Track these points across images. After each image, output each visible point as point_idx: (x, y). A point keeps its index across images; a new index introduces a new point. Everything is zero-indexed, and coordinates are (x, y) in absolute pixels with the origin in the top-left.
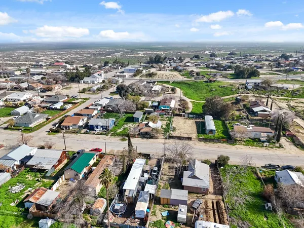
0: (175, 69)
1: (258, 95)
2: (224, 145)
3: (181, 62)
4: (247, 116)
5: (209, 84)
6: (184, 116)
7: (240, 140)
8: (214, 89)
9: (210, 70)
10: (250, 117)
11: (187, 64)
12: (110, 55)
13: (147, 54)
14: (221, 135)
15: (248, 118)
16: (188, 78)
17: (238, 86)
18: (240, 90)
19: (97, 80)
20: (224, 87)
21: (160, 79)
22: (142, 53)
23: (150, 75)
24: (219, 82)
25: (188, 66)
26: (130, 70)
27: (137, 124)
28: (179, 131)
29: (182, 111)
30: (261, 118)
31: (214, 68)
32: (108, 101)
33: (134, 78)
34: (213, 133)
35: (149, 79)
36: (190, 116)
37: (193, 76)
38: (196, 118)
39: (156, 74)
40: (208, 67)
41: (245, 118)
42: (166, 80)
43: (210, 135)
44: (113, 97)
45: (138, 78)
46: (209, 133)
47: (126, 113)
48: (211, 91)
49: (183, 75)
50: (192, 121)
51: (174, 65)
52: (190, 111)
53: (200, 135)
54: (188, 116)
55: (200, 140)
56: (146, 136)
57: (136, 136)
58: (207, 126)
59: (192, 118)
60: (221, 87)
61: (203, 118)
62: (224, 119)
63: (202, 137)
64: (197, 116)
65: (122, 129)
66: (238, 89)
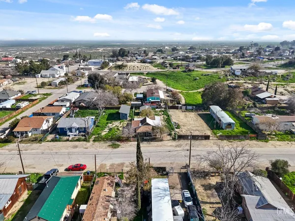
0: (143, 62)
1: (250, 82)
2: (254, 142)
3: (146, 56)
4: (254, 104)
5: (188, 73)
6: (181, 108)
7: (269, 135)
8: (198, 78)
9: (180, 62)
10: (258, 105)
11: (153, 57)
12: (67, 51)
13: (107, 50)
14: (241, 129)
15: (256, 107)
16: (161, 69)
17: (223, 73)
18: (229, 77)
19: (58, 73)
20: (208, 75)
21: (132, 71)
22: (102, 49)
23: (120, 67)
24: (197, 71)
25: (155, 59)
26: (94, 63)
27: (126, 122)
28: (186, 128)
29: (174, 103)
30: (270, 105)
31: (183, 60)
32: (78, 95)
33: (101, 71)
34: (231, 128)
35: (120, 71)
37: (167, 67)
38: (196, 110)
39: (126, 66)
40: (175, 59)
41: (252, 107)
42: (138, 71)
43: (228, 130)
44: (83, 90)
45: (106, 70)
46: (226, 128)
47: (107, 108)
48: (196, 79)
49: (155, 66)
50: (193, 113)
51: (140, 58)
52: (183, 102)
53: (215, 131)
54: (186, 108)
55: (221, 138)
56: (145, 138)
57: (132, 139)
58: (221, 119)
59: (192, 110)
60: (205, 75)
61: (205, 110)
62: (231, 109)
63: (220, 133)
64: (197, 107)
65: (107, 130)
66: (226, 76)
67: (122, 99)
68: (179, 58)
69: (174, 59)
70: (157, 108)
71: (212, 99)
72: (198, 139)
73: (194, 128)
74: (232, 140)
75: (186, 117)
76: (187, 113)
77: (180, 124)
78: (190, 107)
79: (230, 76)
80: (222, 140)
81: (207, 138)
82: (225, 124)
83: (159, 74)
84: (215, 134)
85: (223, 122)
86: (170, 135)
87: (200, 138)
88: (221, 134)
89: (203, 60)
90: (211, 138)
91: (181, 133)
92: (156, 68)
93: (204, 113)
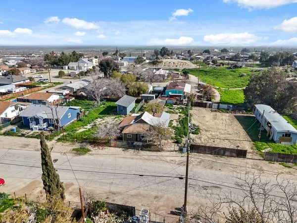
3: (190, 56)
5: (234, 70)
6: (210, 106)
9: (226, 62)
11: (197, 56)
16: (202, 66)
17: (281, 69)
18: (290, 73)
19: (86, 65)
21: (166, 67)
23: (154, 63)
24: (246, 68)
25: (199, 58)
28: (208, 134)
29: (203, 100)
31: (231, 59)
32: (86, 84)
34: (290, 141)
35: (154, 67)
36: (222, 106)
37: (209, 64)
38: (234, 110)
39: (161, 62)
43: (283, 144)
46: (281, 140)
49: (195, 63)
50: (228, 115)
52: (218, 99)
53: (259, 144)
54: (218, 106)
55: (270, 157)
56: (135, 143)
57: (113, 143)
58: (273, 124)
59: (227, 110)
60: (255, 71)
61: (247, 111)
62: (291, 112)
63: (267, 148)
64: (235, 108)
65: (89, 126)
66: (286, 71)
67: (131, 90)
68: (227, 57)
69: (221, 59)
70: (176, 104)
71: (260, 96)
72: (223, 155)
73: (223, 136)
74: (290, 164)
75: (215, 118)
76: (218, 114)
77: (201, 127)
78: (225, 106)
79: (291, 71)
80: (270, 160)
81: (241, 154)
82: (279, 133)
83: (197, 70)
84: (259, 149)
85: (275, 130)
86: (177, 142)
87: (227, 153)
88: (269, 149)
89: (256, 60)
90: (248, 155)
91: (198, 142)
92: (196, 65)
93: (246, 115)
